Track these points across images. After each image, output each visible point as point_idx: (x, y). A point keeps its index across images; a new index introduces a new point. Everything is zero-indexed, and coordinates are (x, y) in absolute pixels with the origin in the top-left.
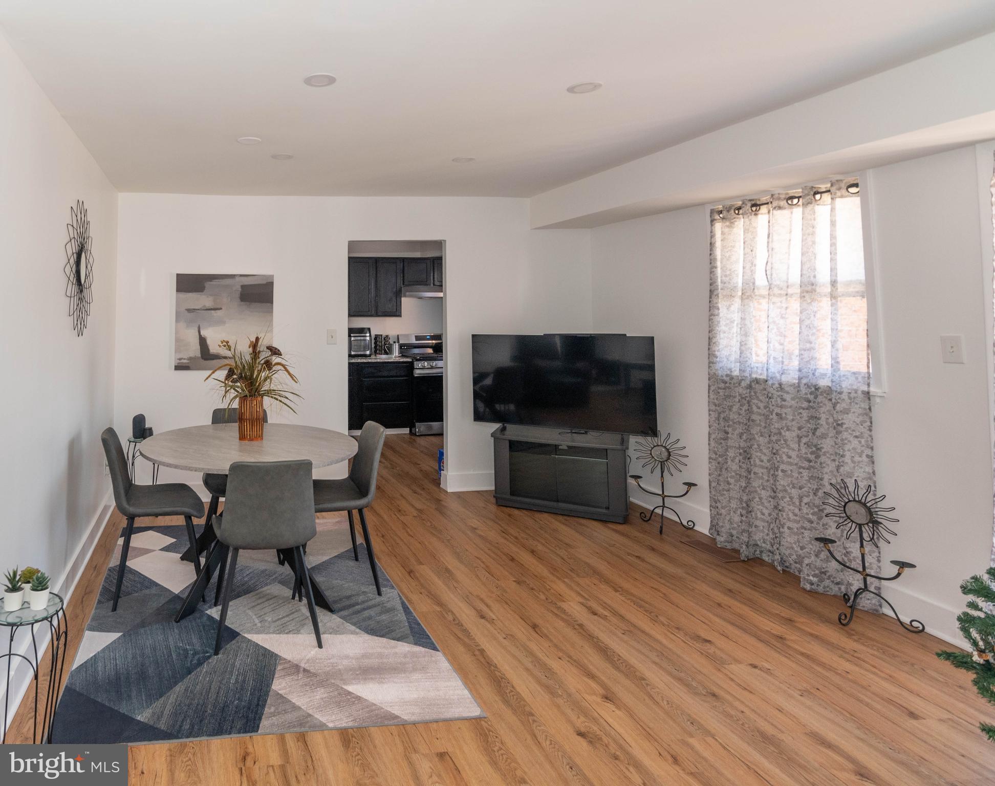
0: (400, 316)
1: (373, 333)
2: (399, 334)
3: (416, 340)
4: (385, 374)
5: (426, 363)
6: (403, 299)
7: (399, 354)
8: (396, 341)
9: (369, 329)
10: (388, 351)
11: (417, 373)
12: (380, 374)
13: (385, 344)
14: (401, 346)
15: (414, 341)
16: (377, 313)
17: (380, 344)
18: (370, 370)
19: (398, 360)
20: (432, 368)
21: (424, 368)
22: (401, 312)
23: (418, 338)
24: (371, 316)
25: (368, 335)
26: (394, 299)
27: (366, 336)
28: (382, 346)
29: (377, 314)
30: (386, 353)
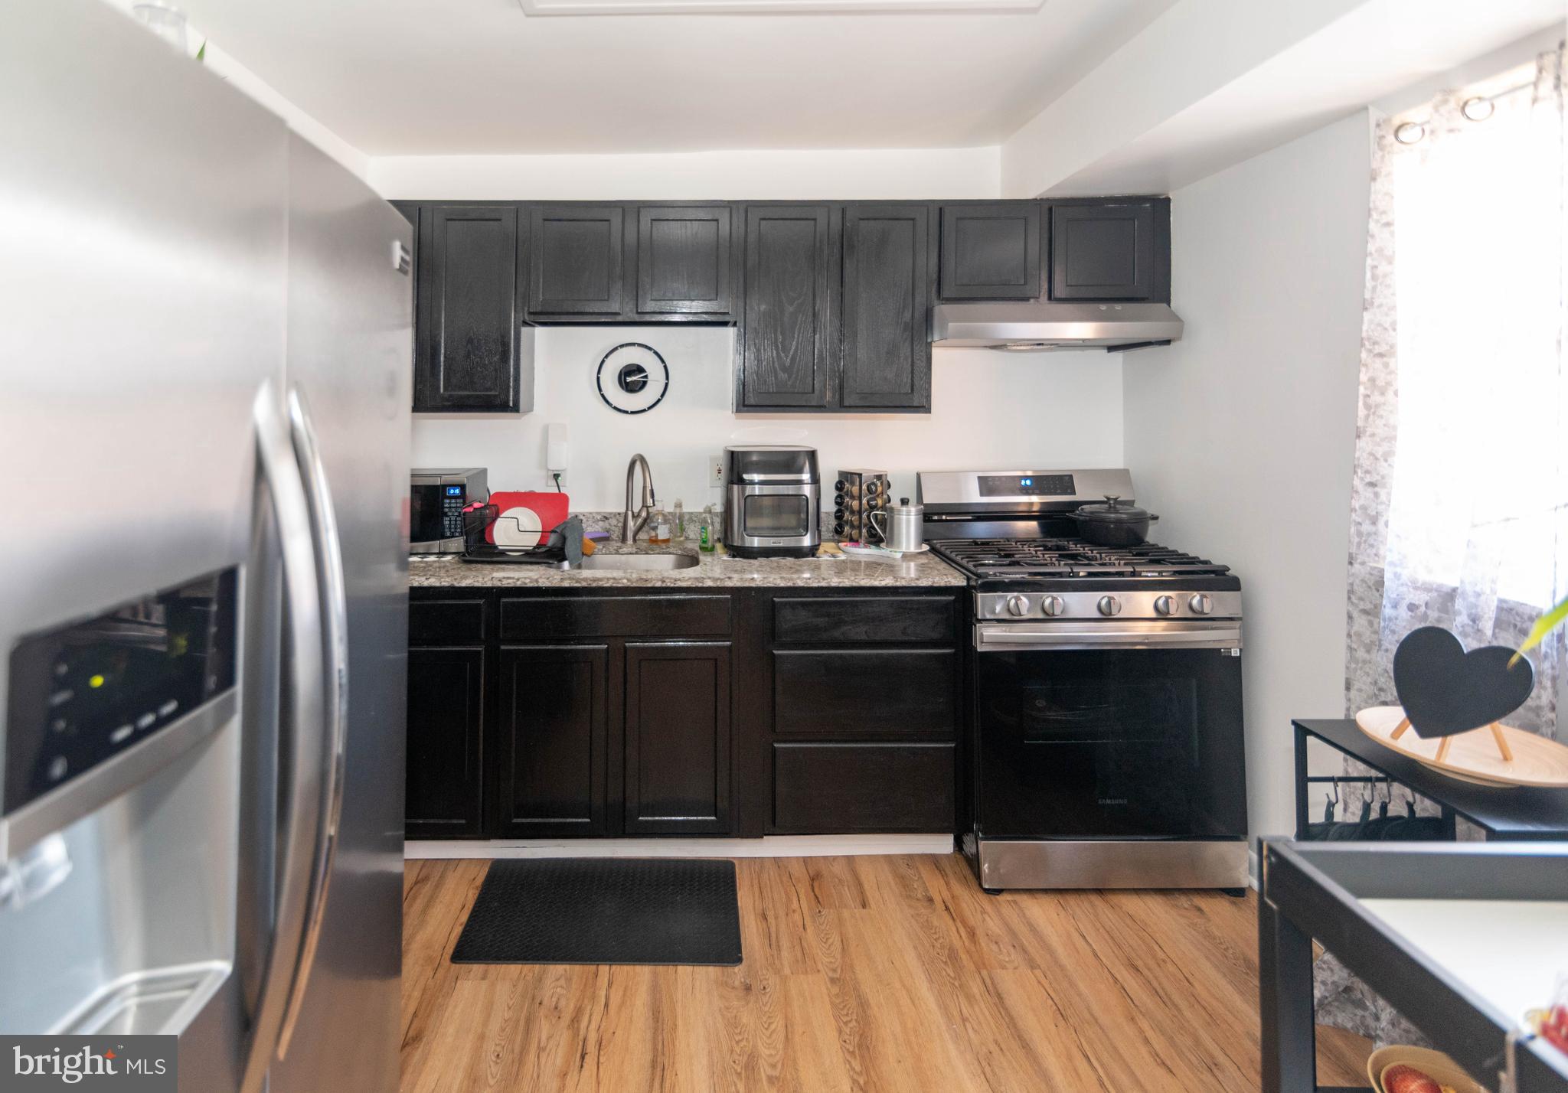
0: (925, 408)
1: (830, 468)
2: (920, 469)
3: (982, 494)
4: (859, 632)
5: (1024, 600)
6: (938, 354)
7: (919, 545)
8: (913, 499)
9: (812, 455)
10: (878, 533)
11: (990, 636)
12: (837, 634)
13: (872, 508)
14: (929, 515)
15: (973, 496)
16: (841, 399)
17: (855, 504)
18: (803, 617)
19: (910, 575)
20: (1049, 618)
21: (1013, 619)
22: (928, 397)
23: (987, 485)
24: (820, 408)
25: (806, 476)
26: (905, 350)
27: (800, 482)
28: (860, 512)
29: (843, 403)
30: (875, 540)
